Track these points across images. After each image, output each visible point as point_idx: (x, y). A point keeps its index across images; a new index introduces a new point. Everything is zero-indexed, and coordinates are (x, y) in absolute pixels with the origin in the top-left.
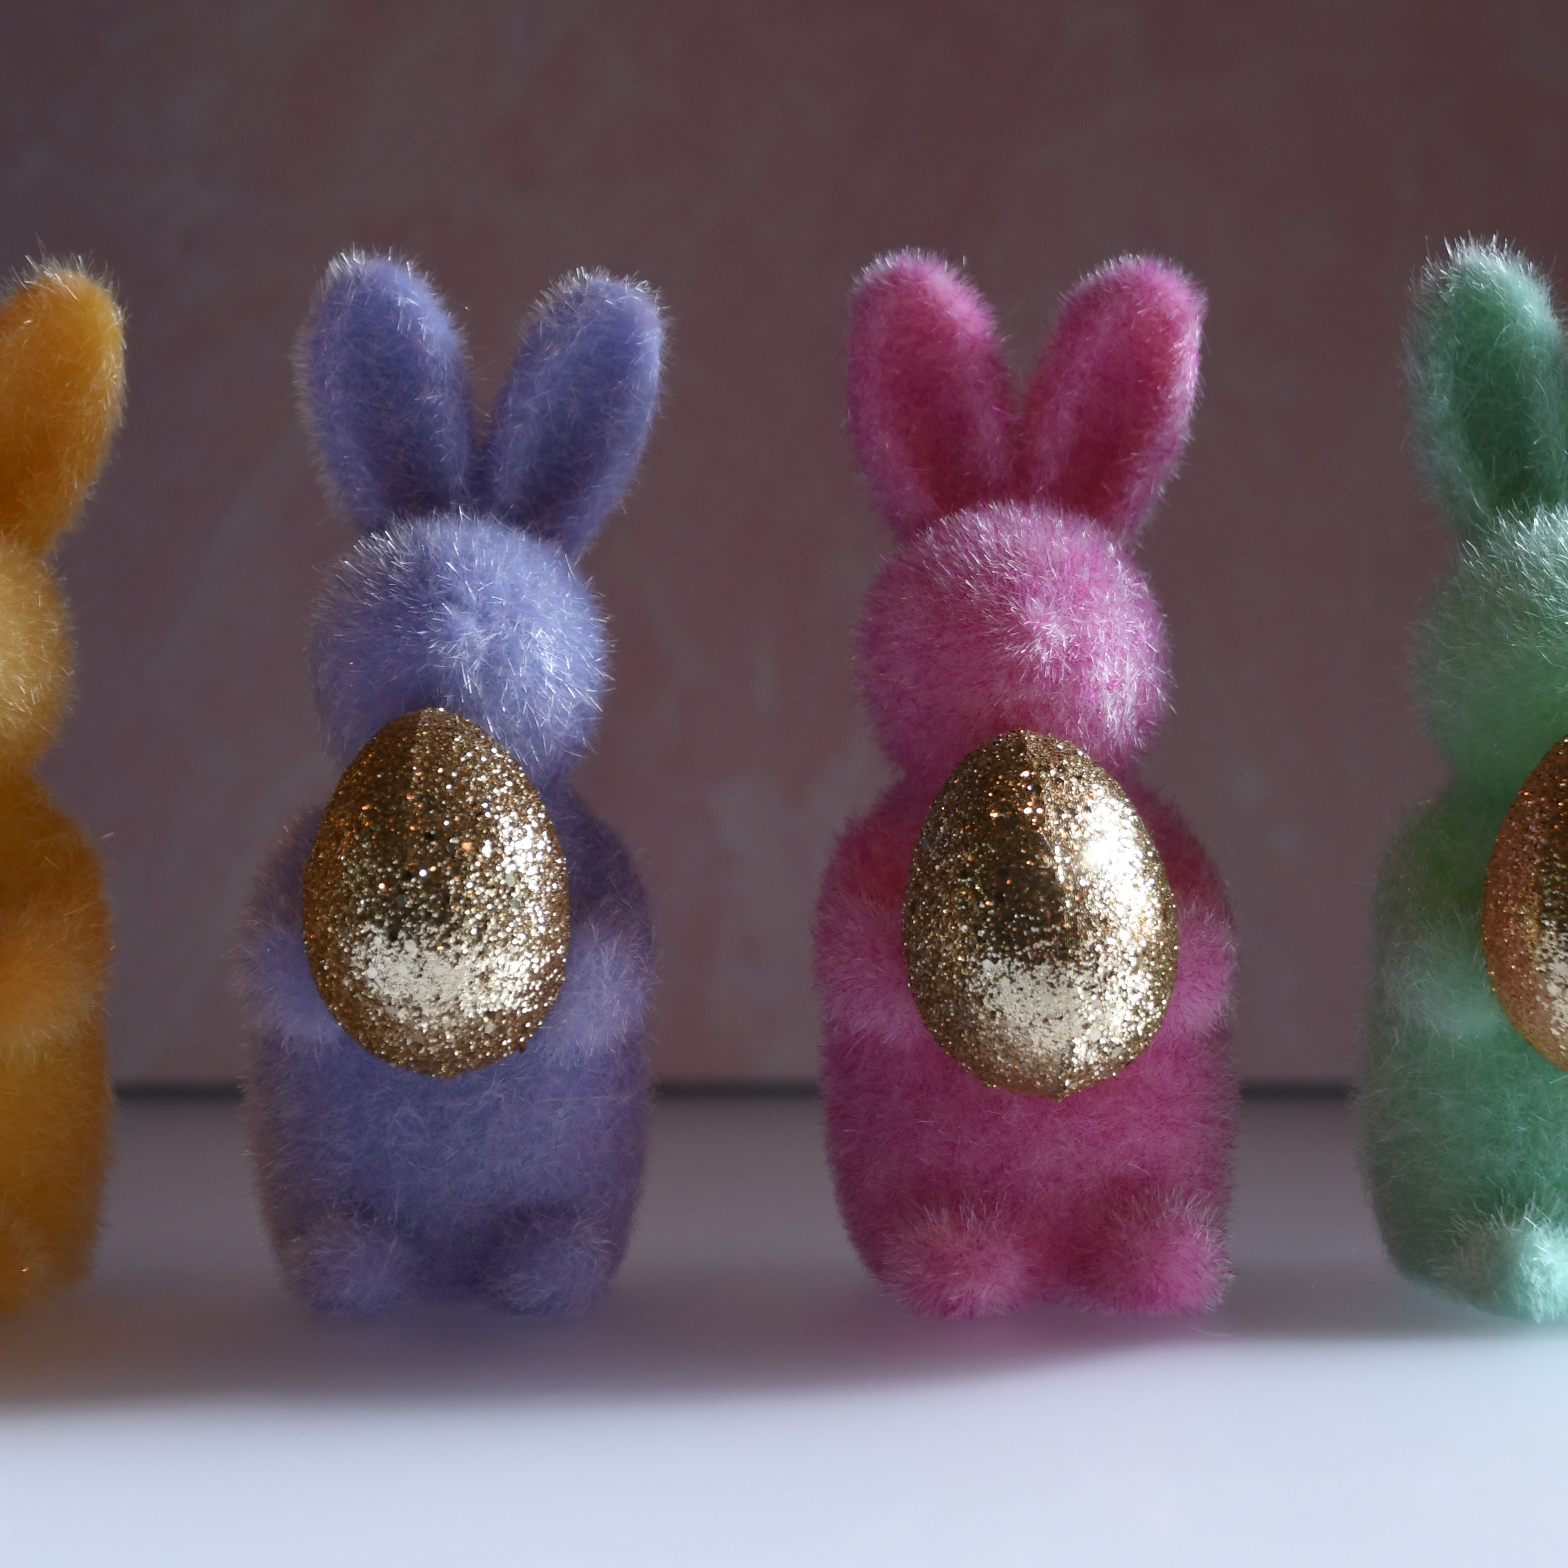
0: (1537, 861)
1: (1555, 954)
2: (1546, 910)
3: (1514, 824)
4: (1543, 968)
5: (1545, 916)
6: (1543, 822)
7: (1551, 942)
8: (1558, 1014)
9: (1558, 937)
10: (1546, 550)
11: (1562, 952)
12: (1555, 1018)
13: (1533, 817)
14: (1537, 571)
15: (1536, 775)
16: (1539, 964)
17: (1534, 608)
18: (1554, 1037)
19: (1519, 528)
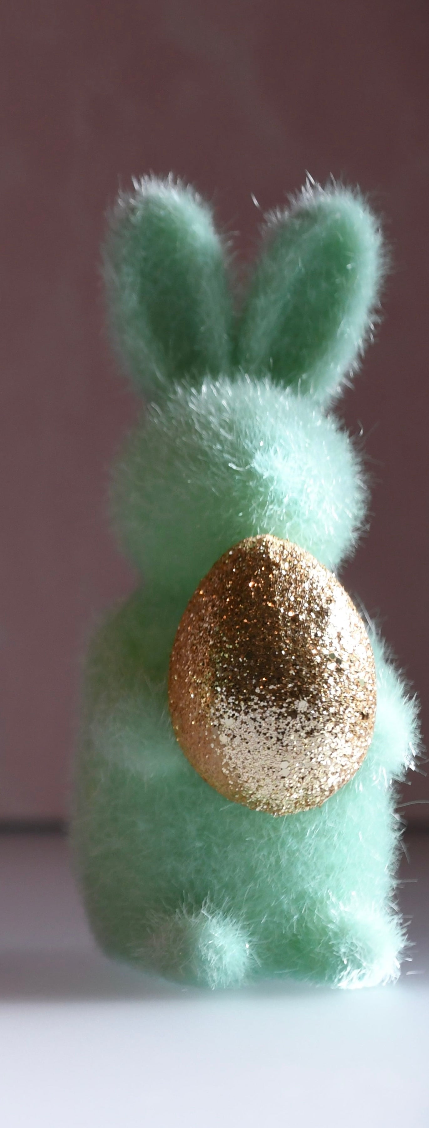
0: (211, 643)
1: (225, 712)
2: (218, 679)
3: (192, 615)
4: (216, 723)
5: (217, 683)
6: (215, 615)
7: (222, 703)
8: (227, 757)
9: (227, 700)
10: (213, 410)
11: (231, 711)
12: (225, 760)
13: (206, 610)
14: (206, 426)
15: (208, 578)
16: (212, 719)
17: (204, 453)
18: (224, 774)
19: (191, 394)
